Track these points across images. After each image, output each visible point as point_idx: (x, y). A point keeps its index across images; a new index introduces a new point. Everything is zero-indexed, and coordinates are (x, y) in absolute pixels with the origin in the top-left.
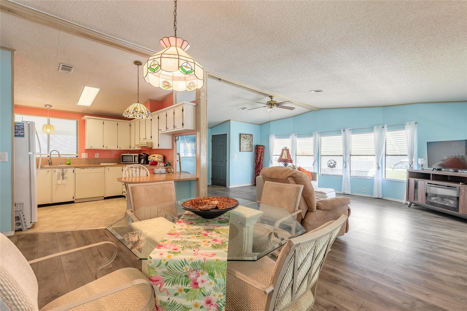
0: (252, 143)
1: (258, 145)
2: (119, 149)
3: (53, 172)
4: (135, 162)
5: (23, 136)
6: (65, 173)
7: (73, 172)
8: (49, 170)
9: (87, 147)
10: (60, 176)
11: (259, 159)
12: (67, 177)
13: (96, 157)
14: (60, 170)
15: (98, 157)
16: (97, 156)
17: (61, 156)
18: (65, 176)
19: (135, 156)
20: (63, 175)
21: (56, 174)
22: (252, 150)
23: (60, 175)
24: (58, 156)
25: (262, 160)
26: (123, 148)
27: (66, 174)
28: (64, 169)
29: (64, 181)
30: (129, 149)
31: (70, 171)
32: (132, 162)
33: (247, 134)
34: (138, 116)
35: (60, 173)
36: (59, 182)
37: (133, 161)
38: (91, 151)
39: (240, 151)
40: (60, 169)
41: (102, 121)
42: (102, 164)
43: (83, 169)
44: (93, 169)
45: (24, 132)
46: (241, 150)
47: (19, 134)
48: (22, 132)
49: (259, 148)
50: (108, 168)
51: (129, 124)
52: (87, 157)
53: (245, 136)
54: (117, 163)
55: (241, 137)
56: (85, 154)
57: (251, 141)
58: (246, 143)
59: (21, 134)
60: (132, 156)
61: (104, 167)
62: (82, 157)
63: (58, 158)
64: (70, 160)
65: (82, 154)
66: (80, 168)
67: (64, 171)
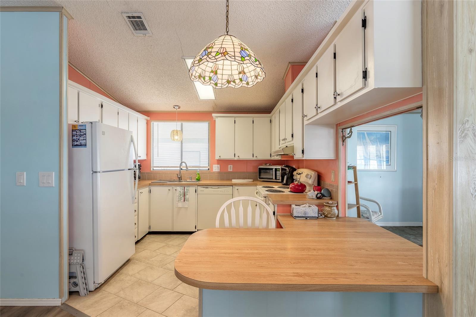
2: (255, 158)
3: (174, 190)
4: (276, 178)
5: (85, 145)
6: (187, 193)
7: (196, 192)
8: (170, 188)
10: (181, 197)
12: (188, 199)
13: (229, 170)
14: (181, 189)
15: (231, 170)
16: (230, 168)
17: (189, 169)
18: (187, 197)
19: (276, 169)
20: (184, 195)
21: (177, 194)
23: (180, 196)
24: (185, 169)
26: (260, 158)
27: (187, 194)
28: (185, 187)
29: (186, 204)
30: (268, 158)
31: (192, 189)
32: (272, 179)
34: (237, 81)
35: (181, 192)
36: (180, 205)
37: (274, 178)
38: (223, 162)
40: (181, 188)
41: (233, 119)
42: (234, 181)
43: (206, 188)
44: (218, 188)
45: (86, 140)
47: (81, 143)
48: (84, 139)
50: (237, 188)
51: (269, 119)
52: (219, 171)
54: (253, 180)
56: (217, 165)
59: (83, 142)
60: (272, 169)
61: (232, 186)
62: (214, 171)
63: (185, 171)
64: (199, 174)
65: (214, 166)
66: (203, 187)
67: (185, 191)
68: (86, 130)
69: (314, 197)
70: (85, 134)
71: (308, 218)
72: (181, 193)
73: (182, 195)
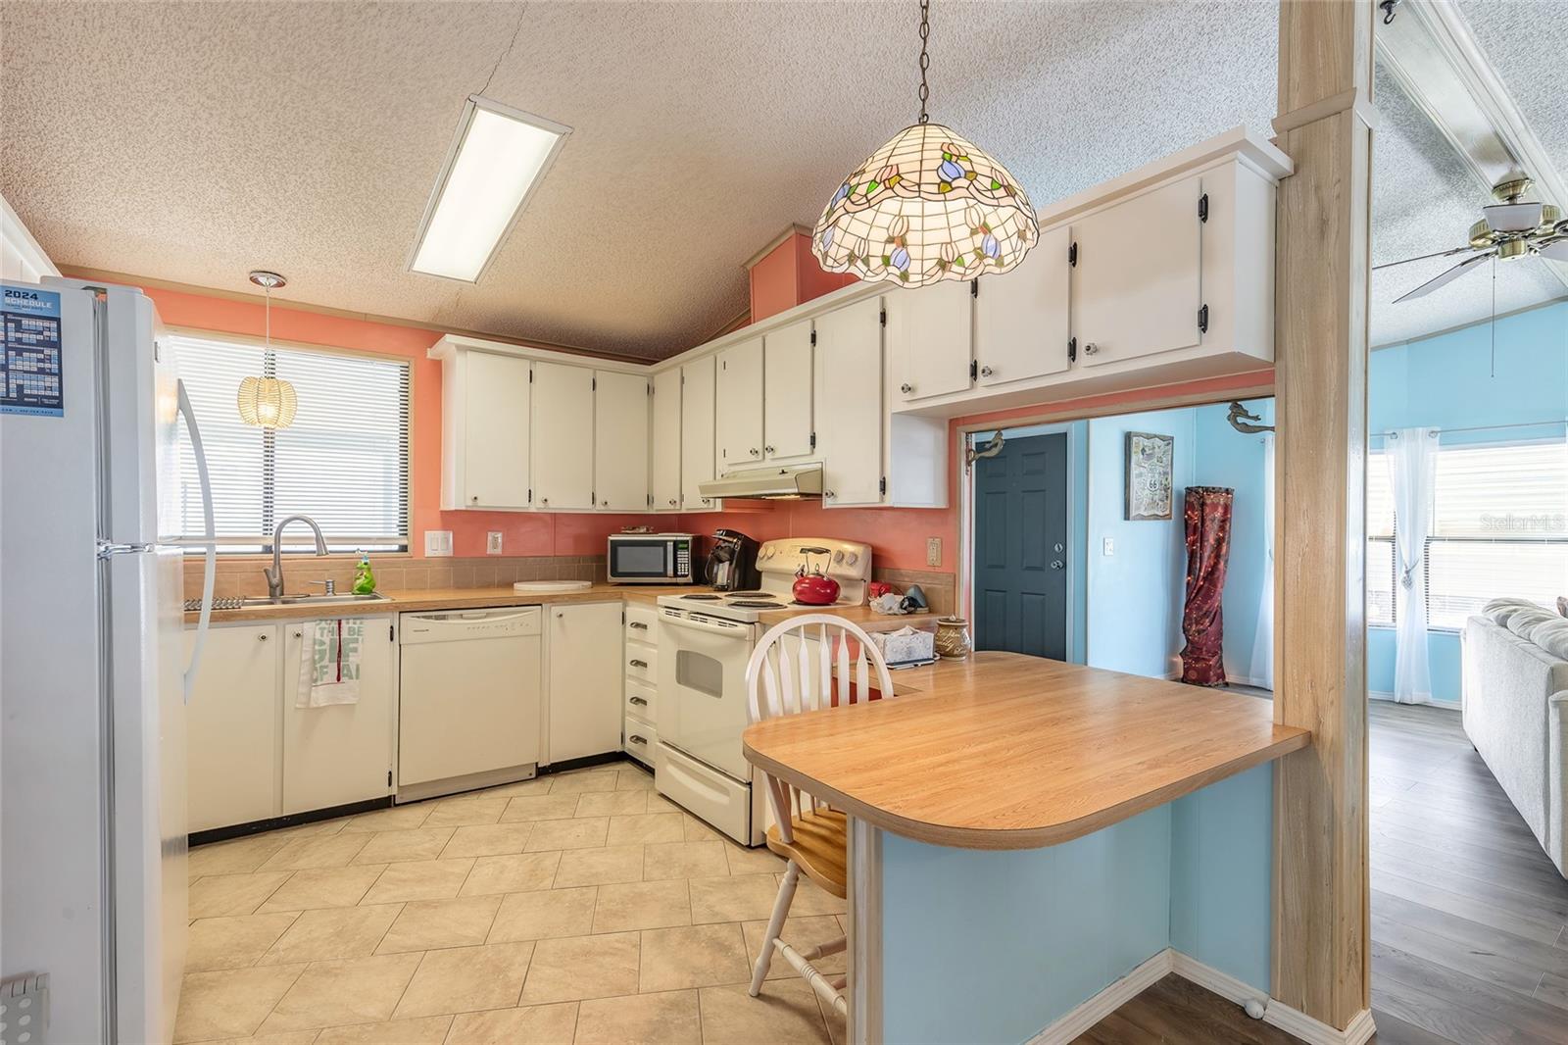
0: (1169, 479)
1: (1207, 490)
2: (599, 509)
3: (289, 639)
4: (676, 575)
5: (54, 404)
6: (351, 646)
7: (392, 639)
8: (264, 630)
9: (454, 498)
10: (326, 662)
11: (1209, 557)
12: (358, 669)
13: (490, 551)
14: (322, 629)
15: (498, 551)
16: (495, 543)
17: (330, 548)
18: (352, 660)
19: (675, 543)
20: (339, 656)
21: (304, 651)
22: (1171, 511)
23: (322, 659)
24: (314, 548)
25: (1226, 561)
26: (617, 506)
27: (355, 650)
28: (343, 622)
29: (346, 692)
30: (641, 508)
31: (375, 629)
32: (664, 574)
33: (1155, 436)
35: (322, 643)
36: (321, 696)
37: (670, 571)
38: (470, 522)
39: (1127, 517)
40: (323, 624)
41: (526, 365)
42: (525, 589)
43: (437, 618)
44: (488, 615)
45: (60, 375)
46: (1133, 513)
47: (20, 388)
48: (41, 371)
49: (1208, 502)
50: (556, 610)
51: (644, 381)
52: (450, 553)
53: (1146, 442)
54: (590, 583)
55: (1133, 449)
56: (439, 534)
57: (1169, 470)
58: (1148, 479)
59: (36, 386)
60: (664, 544)
61: (540, 605)
62: (428, 553)
63: (314, 555)
64: (369, 569)
65: (428, 534)
66: (423, 617)
67: (345, 635)
68: (58, 320)
69: (896, 608)
70: (57, 345)
71: (920, 664)
72: (323, 647)
73: (328, 656)
